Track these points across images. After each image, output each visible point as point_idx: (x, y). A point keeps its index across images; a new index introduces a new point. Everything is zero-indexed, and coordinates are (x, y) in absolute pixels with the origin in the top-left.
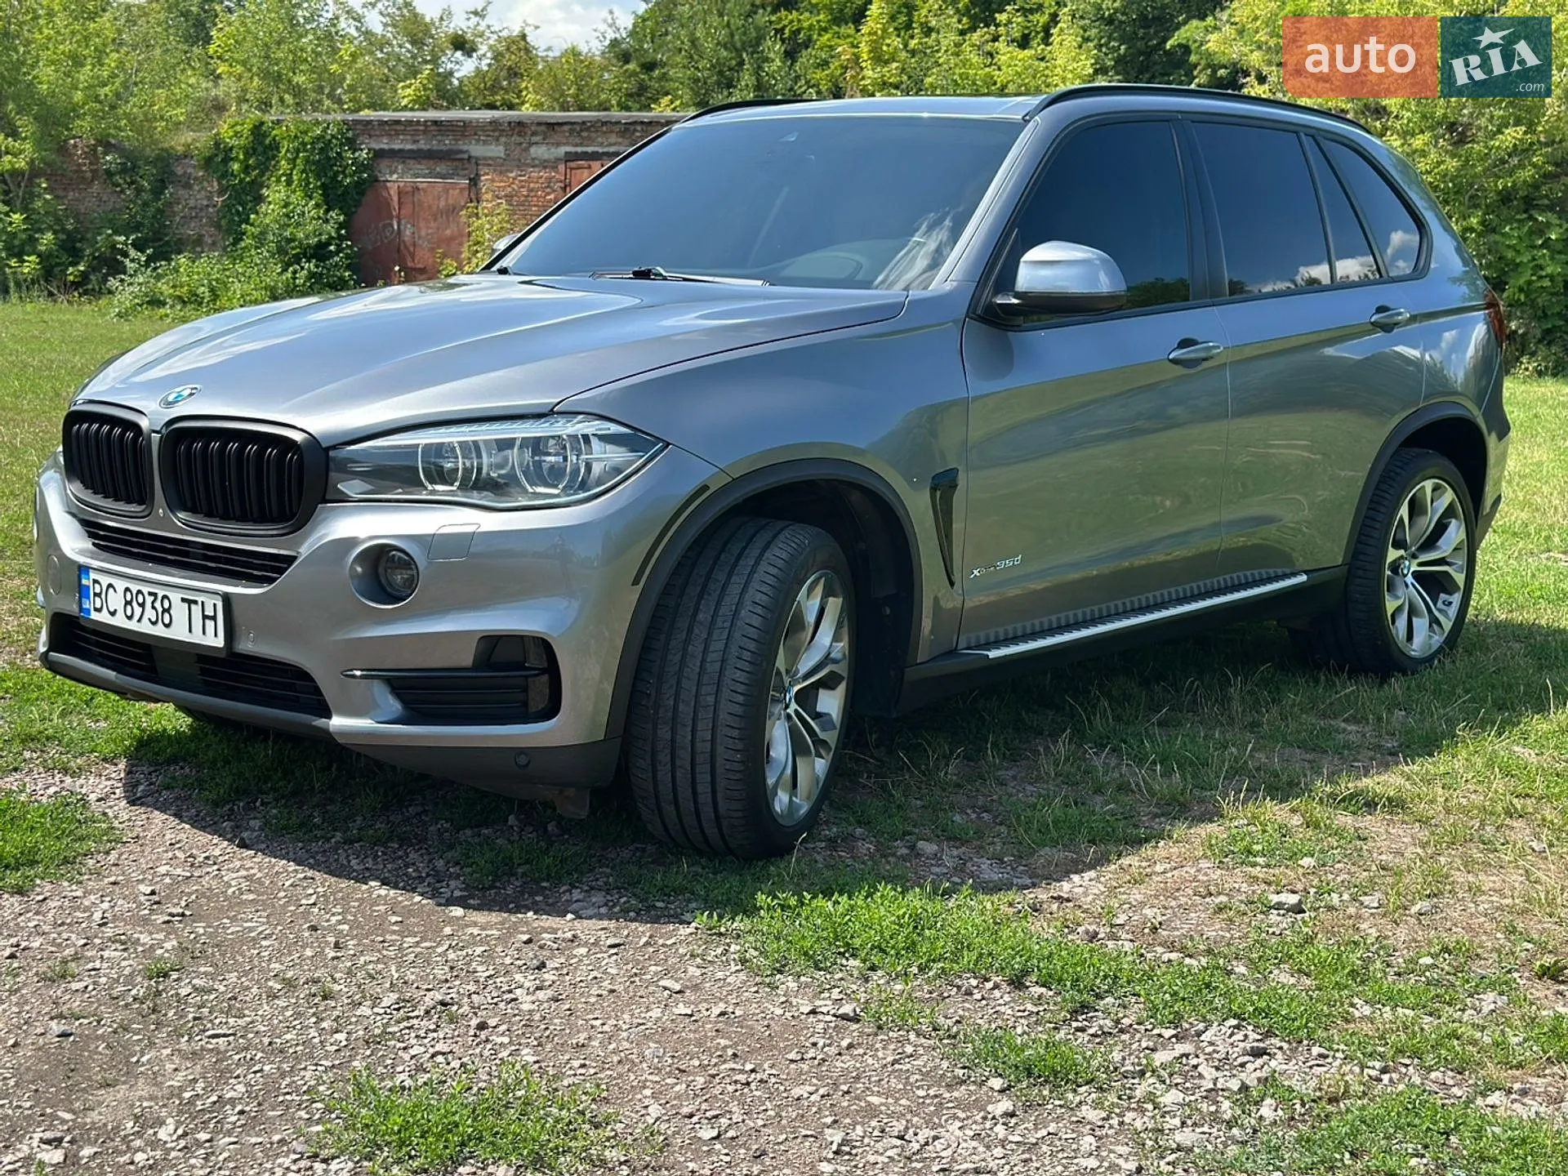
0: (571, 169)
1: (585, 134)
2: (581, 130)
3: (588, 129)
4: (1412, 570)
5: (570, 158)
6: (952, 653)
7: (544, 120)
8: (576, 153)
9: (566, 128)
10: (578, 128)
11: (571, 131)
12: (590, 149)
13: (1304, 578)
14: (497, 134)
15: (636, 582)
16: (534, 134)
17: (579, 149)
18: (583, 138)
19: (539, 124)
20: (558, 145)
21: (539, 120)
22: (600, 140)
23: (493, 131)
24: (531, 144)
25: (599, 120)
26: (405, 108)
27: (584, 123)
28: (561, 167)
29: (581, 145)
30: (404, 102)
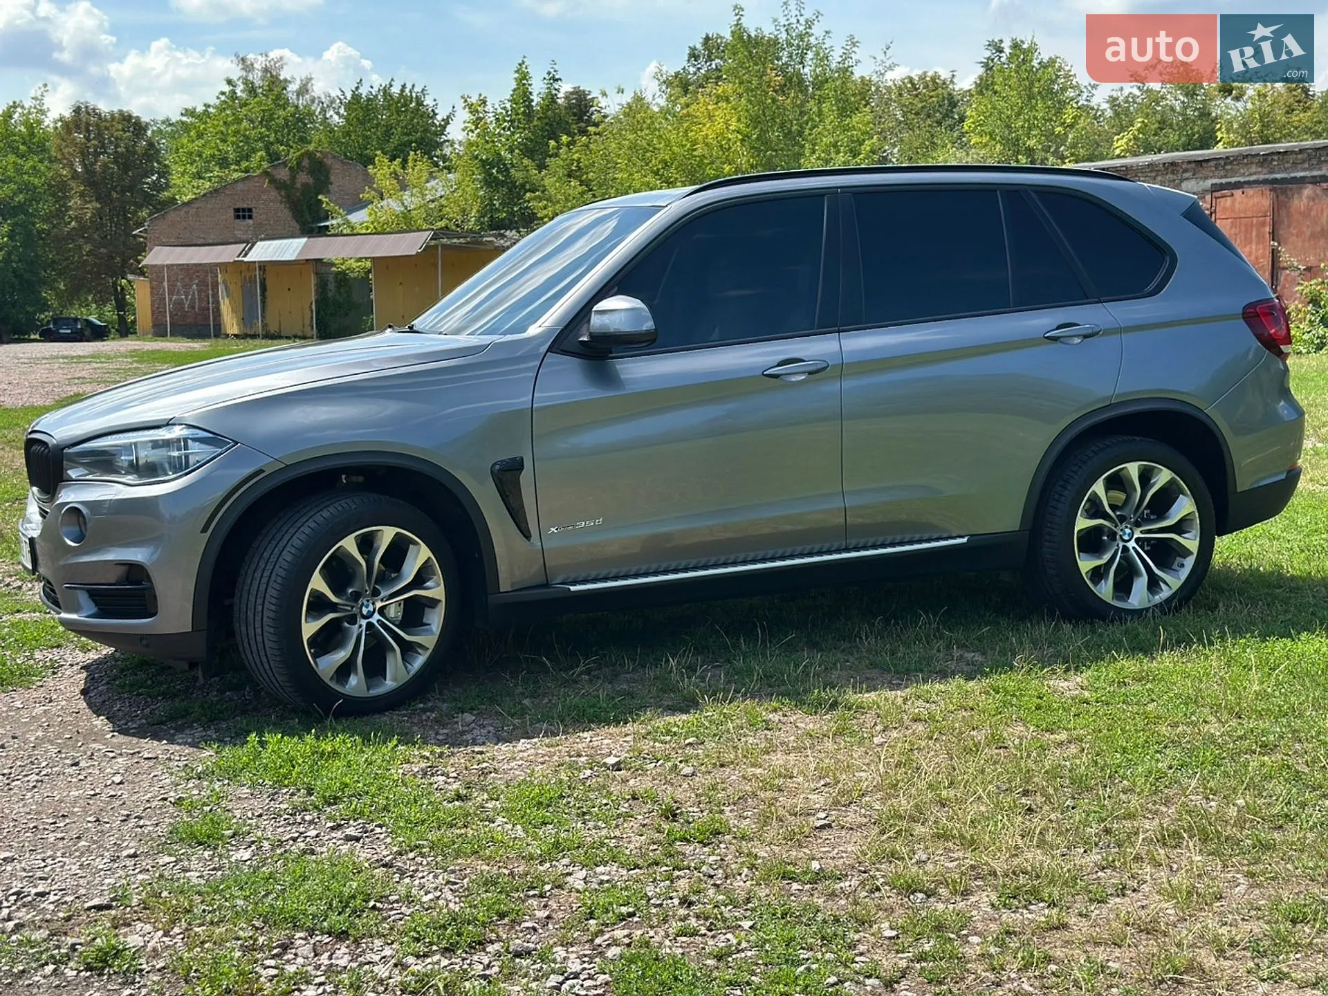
0: (1216, 198)
1: (1228, 167)
2: (1225, 164)
3: (1231, 163)
4: (1135, 536)
5: (1216, 188)
6: (546, 585)
7: (1193, 159)
8: (1221, 184)
9: (1212, 163)
10: (1223, 163)
11: (1216, 167)
12: (1233, 180)
13: (965, 540)
14: (1153, 174)
15: (204, 530)
16: (1186, 171)
17: (1224, 181)
18: (1227, 171)
19: (1189, 162)
20: (1206, 178)
21: (1190, 159)
22: (1242, 171)
23: (1151, 172)
24: (1182, 180)
25: (1240, 154)
26: (1118, 157)
27: (1227, 158)
28: (1208, 197)
29: (1226, 177)
30: (1117, 152)
